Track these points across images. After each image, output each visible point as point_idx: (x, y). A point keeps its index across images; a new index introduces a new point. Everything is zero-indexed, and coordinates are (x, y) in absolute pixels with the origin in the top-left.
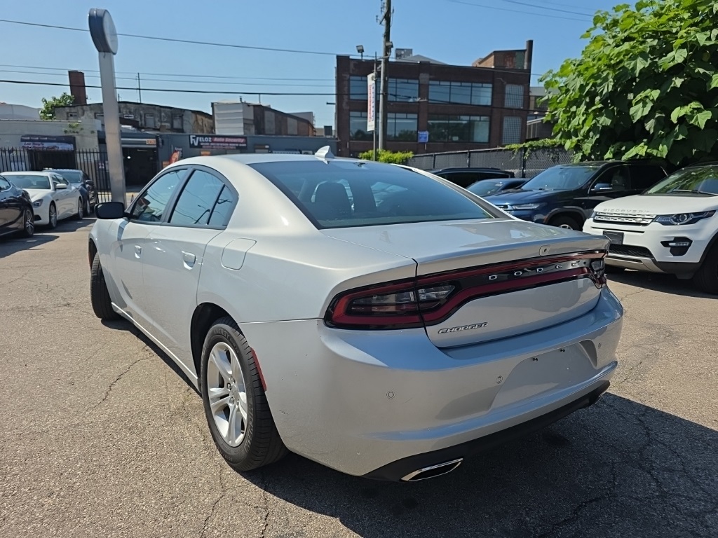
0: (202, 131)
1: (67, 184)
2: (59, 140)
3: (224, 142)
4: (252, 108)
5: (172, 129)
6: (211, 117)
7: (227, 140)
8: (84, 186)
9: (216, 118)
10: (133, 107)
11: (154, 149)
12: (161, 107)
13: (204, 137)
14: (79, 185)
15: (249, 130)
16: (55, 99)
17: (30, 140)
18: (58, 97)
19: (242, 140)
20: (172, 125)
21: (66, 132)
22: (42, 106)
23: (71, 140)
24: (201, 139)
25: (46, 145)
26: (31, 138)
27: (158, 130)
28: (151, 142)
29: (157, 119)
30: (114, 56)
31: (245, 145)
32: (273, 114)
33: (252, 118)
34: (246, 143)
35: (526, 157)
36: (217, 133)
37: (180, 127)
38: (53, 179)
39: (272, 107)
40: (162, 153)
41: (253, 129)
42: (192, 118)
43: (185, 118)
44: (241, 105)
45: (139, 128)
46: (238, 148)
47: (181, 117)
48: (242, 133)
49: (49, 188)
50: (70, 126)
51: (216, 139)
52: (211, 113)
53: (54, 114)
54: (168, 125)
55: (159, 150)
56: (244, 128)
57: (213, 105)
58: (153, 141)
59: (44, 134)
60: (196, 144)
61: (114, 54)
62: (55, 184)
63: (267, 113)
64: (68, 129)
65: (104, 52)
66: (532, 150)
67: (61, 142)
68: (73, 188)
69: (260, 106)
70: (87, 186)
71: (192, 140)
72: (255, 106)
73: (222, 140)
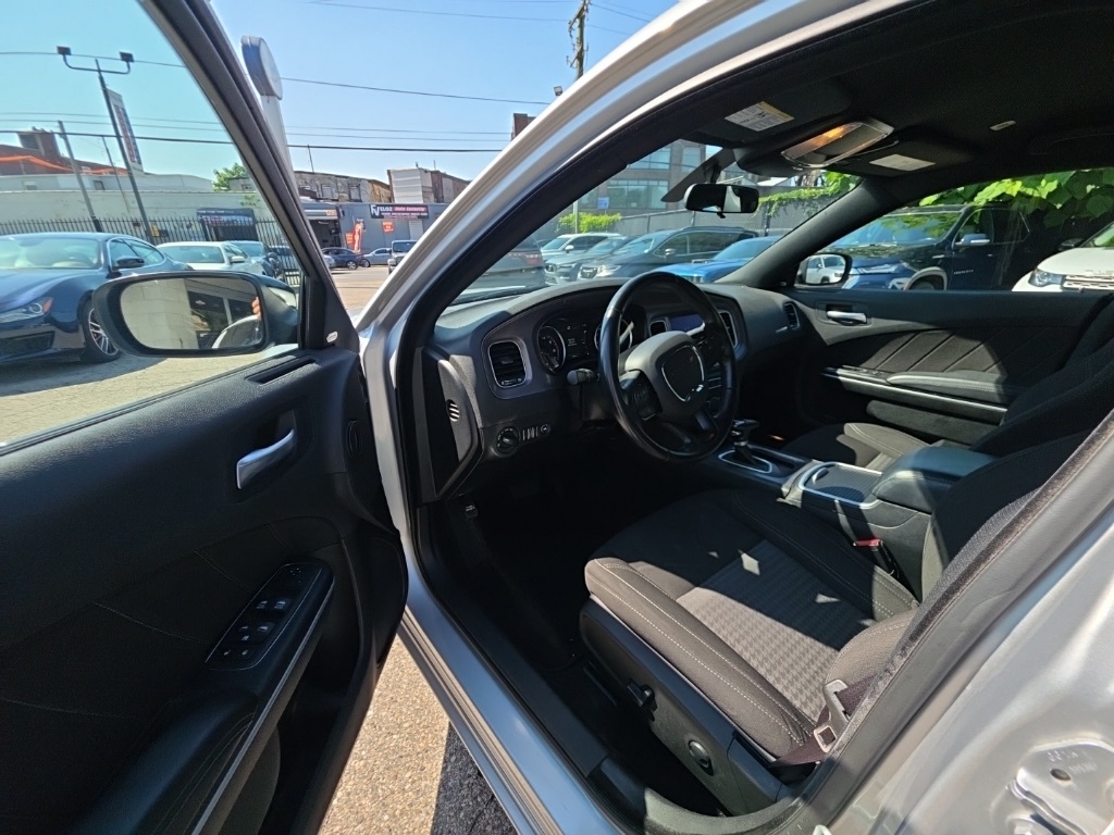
0: (380, 200)
1: (246, 256)
2: (237, 212)
3: (405, 212)
4: (429, 175)
5: (350, 200)
6: (388, 187)
7: (409, 209)
8: (267, 259)
9: (394, 186)
10: (308, 177)
11: (335, 221)
12: (337, 176)
13: (385, 206)
14: (261, 259)
15: (429, 198)
16: (227, 170)
17: (207, 214)
18: (230, 168)
19: (423, 209)
20: (350, 196)
21: (242, 204)
22: (215, 179)
23: (249, 213)
24: (382, 209)
25: (225, 218)
26: (207, 212)
27: (337, 200)
28: (331, 214)
29: (334, 190)
30: (280, 102)
31: (425, 214)
32: (451, 181)
33: (431, 185)
34: (427, 211)
35: (771, 213)
36: (397, 202)
37: (358, 198)
38: (227, 251)
39: (448, 173)
40: (343, 225)
41: (432, 197)
42: (369, 189)
43: (362, 188)
44: (418, 172)
45: (318, 199)
46: (419, 217)
47: (358, 186)
48: (421, 202)
49: (223, 262)
50: (246, 198)
51: (397, 209)
52: (387, 183)
53: (229, 187)
54: (346, 195)
55: (341, 222)
56: (424, 197)
57: (389, 172)
58: (334, 212)
59: (221, 207)
60: (377, 214)
61: (280, 99)
62: (230, 258)
63: (444, 180)
64: (245, 201)
65: (268, 95)
66: (780, 205)
67: (240, 215)
68: (253, 261)
69: (437, 173)
70: (271, 259)
71: (373, 210)
72: (432, 172)
73: (403, 209)
